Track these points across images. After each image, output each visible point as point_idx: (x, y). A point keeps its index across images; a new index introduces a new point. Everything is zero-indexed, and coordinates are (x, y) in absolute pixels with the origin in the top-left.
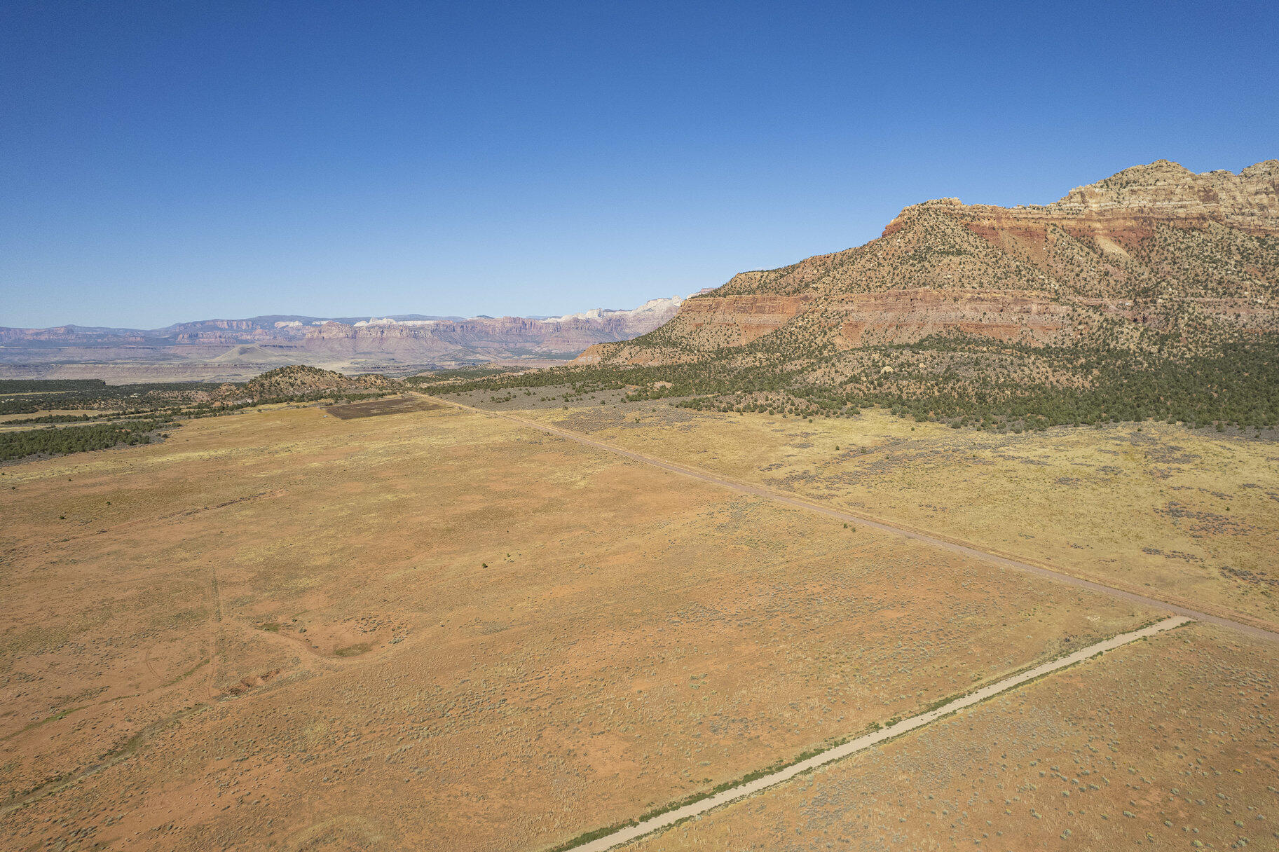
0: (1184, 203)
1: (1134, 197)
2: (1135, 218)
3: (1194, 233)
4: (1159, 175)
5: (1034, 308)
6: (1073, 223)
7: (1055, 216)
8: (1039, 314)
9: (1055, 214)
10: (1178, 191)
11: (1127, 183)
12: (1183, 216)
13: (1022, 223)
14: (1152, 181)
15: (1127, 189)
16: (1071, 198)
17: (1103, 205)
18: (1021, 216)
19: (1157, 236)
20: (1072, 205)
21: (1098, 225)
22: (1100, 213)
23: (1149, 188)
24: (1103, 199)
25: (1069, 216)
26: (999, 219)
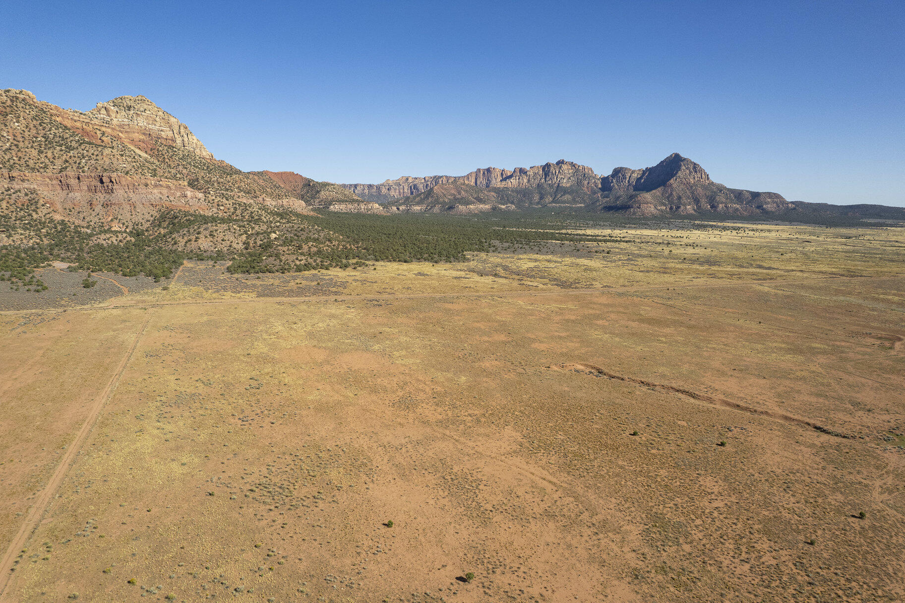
0: (163, 128)
1: (139, 118)
2: (144, 134)
3: (175, 149)
4: (146, 107)
5: (189, 194)
6: (109, 130)
7: (97, 123)
8: (192, 198)
9: (95, 121)
10: (158, 119)
11: (129, 108)
12: (165, 137)
13: (78, 124)
14: (142, 109)
15: (132, 112)
16: (100, 110)
17: (120, 120)
18: (75, 118)
19: (160, 149)
20: (102, 116)
21: (120, 134)
22: (120, 126)
23: (143, 114)
24: (118, 116)
25: (105, 125)
26: (63, 117)
